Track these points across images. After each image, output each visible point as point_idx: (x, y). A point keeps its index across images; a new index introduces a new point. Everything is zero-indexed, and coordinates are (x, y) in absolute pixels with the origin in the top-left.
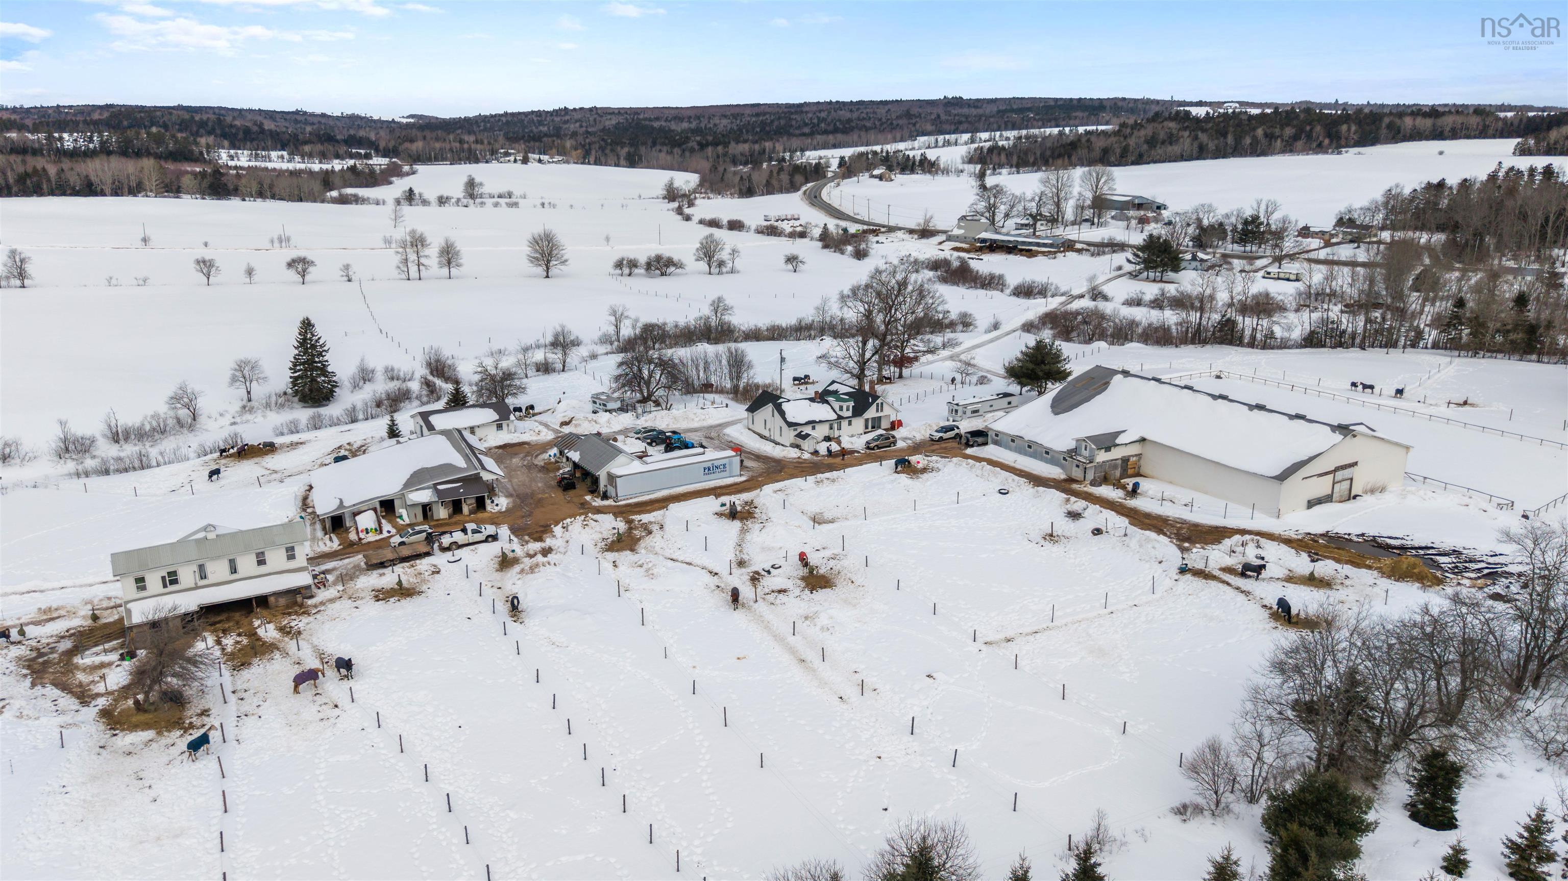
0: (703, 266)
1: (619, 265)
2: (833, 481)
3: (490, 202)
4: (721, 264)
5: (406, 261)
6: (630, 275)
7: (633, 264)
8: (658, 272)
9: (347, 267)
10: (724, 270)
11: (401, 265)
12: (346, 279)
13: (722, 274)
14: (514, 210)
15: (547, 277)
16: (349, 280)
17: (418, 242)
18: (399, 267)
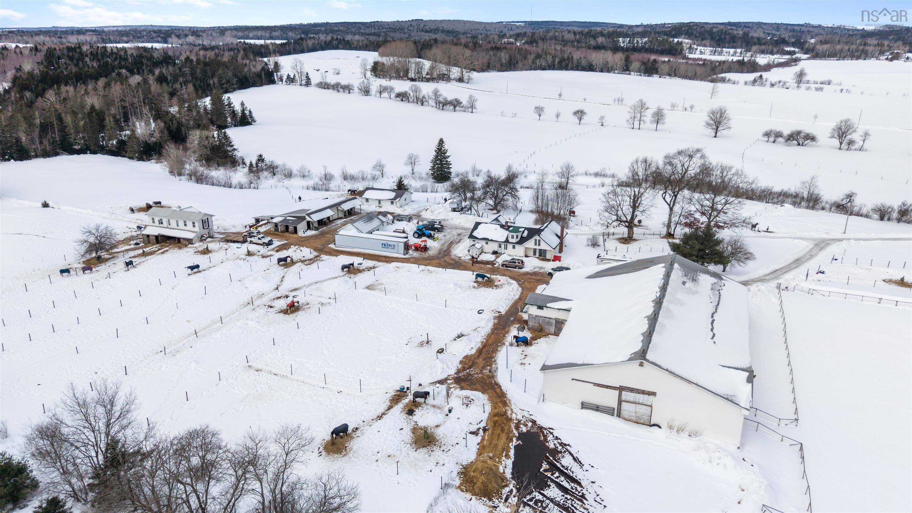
0: (836, 142)
1: (767, 134)
2: (431, 272)
3: (813, 86)
4: (851, 143)
5: (635, 117)
6: (774, 142)
7: (778, 135)
8: (795, 142)
9: (602, 118)
10: (853, 148)
11: (630, 120)
12: (600, 124)
13: (851, 150)
14: (819, 93)
15: (715, 137)
16: (602, 125)
17: (642, 106)
18: (628, 121)
